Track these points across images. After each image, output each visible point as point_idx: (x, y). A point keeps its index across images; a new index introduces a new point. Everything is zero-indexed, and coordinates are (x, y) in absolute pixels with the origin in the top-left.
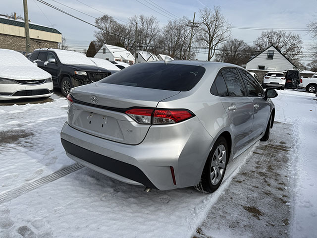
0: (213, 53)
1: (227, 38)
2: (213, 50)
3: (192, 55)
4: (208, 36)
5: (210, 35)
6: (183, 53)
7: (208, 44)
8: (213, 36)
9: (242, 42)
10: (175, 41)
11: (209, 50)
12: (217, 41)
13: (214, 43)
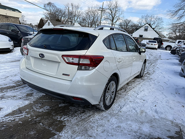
10: (92, 19)
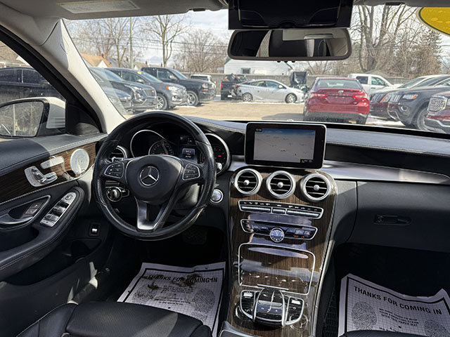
0: (169, 52)
1: (187, 29)
2: (169, 48)
3: (138, 56)
4: (159, 24)
5: (161, 23)
6: (121, 51)
7: (161, 38)
8: (166, 25)
9: (210, 34)
11: (164, 47)
12: (173, 33)
13: (169, 36)
